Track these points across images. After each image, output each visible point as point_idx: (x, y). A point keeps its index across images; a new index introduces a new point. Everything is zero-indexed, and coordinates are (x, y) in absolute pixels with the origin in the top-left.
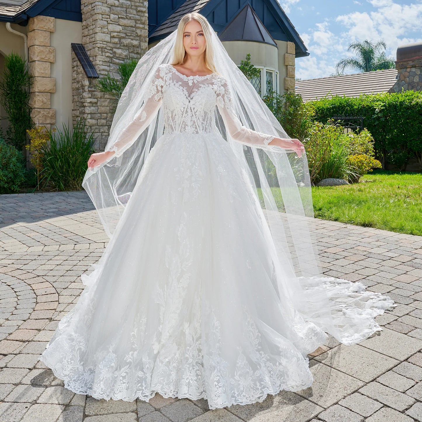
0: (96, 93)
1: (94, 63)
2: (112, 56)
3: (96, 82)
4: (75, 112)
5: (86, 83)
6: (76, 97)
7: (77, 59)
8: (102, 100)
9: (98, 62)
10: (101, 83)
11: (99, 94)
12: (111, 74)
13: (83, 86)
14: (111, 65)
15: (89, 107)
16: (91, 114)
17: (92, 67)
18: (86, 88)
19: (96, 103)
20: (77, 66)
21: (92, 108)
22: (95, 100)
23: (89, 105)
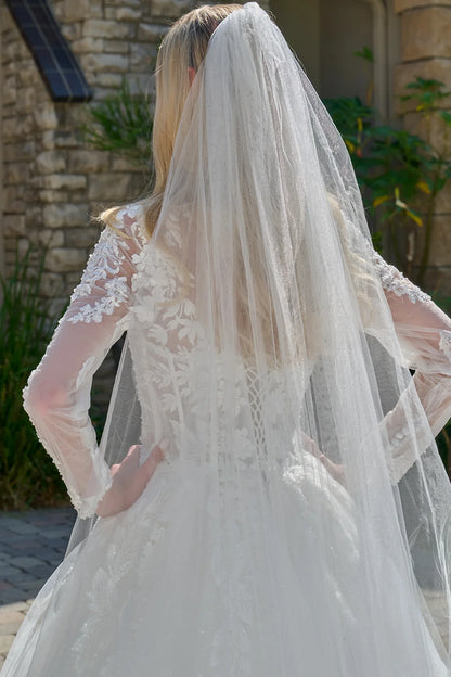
0: (81, 154)
1: (75, 47)
2: (137, 15)
3: (80, 114)
4: (11, 220)
5: (49, 118)
6: (14, 169)
7: (16, 33)
8: (105, 178)
9: (88, 43)
10: (101, 118)
11: (92, 158)
12: (131, 82)
13: (37, 131)
14: (135, 48)
15: (60, 204)
16: (64, 228)
17: (68, 59)
18: (48, 138)
19: (83, 191)
20: (18, 58)
21: (70, 209)
22: (79, 181)
23: (58, 196)
